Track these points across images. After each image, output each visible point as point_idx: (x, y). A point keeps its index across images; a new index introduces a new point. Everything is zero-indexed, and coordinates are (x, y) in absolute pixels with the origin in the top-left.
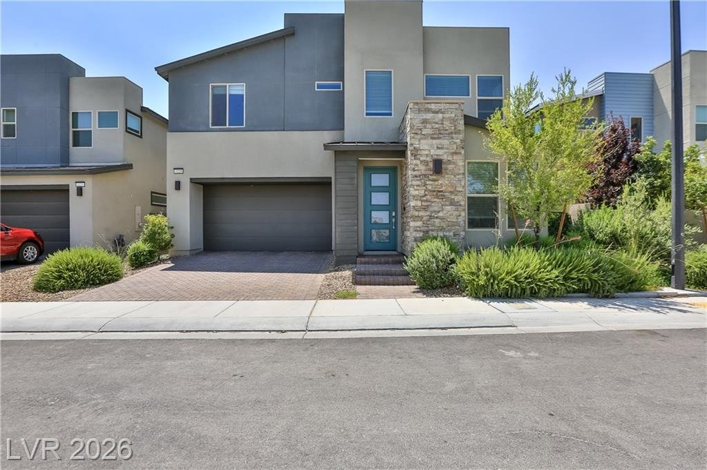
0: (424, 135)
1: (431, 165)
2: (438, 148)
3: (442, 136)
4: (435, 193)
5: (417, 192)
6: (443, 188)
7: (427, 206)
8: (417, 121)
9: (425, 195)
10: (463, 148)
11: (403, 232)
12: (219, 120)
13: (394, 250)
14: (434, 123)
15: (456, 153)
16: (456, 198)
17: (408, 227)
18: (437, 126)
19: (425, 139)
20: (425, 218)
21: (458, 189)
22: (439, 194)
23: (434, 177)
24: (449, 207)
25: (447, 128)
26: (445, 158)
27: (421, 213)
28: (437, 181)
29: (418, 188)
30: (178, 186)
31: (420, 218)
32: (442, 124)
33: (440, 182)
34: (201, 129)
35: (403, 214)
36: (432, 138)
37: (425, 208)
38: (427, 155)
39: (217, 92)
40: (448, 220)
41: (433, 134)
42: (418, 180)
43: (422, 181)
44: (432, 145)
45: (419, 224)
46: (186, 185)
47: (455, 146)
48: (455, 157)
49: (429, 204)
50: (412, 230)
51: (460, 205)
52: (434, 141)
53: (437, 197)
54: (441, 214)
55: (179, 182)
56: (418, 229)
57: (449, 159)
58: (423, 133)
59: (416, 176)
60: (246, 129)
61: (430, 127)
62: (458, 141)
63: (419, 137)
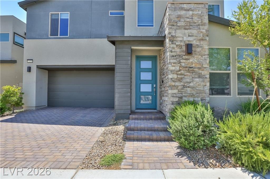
0: (179, 26)
1: (184, 48)
2: (189, 36)
3: (192, 27)
4: (187, 69)
5: (174, 68)
6: (193, 65)
7: (181, 78)
8: (174, 16)
9: (180, 70)
10: (208, 36)
11: (161, 98)
12: (54, 33)
13: (155, 109)
14: (186, 18)
15: (202, 40)
16: (203, 73)
17: (165, 94)
18: (188, 20)
19: (180, 29)
20: (180, 87)
21: (204, 66)
22: (190, 69)
23: (187, 57)
24: (198, 79)
25: (196, 21)
26: (194, 43)
27: (177, 84)
28: (189, 59)
29: (175, 65)
30: (29, 69)
31: (176, 87)
32: (192, 18)
33: (191, 61)
34: (44, 38)
35: (161, 85)
36: (185, 29)
37: (180, 80)
38: (181, 41)
39: (53, 17)
40: (197, 89)
41: (185, 26)
42: (174, 59)
43: (178, 60)
44: (184, 34)
45: (175, 91)
46: (34, 69)
47: (202, 34)
48: (202, 43)
49: (183, 76)
50: (170, 96)
51: (206, 78)
52: (186, 31)
53: (189, 71)
54: (191, 84)
55: (30, 67)
56: (175, 95)
57: (197, 44)
58: (178, 25)
59: (173, 56)
60: (70, 37)
61: (183, 21)
62: (204, 31)
63: (175, 27)
